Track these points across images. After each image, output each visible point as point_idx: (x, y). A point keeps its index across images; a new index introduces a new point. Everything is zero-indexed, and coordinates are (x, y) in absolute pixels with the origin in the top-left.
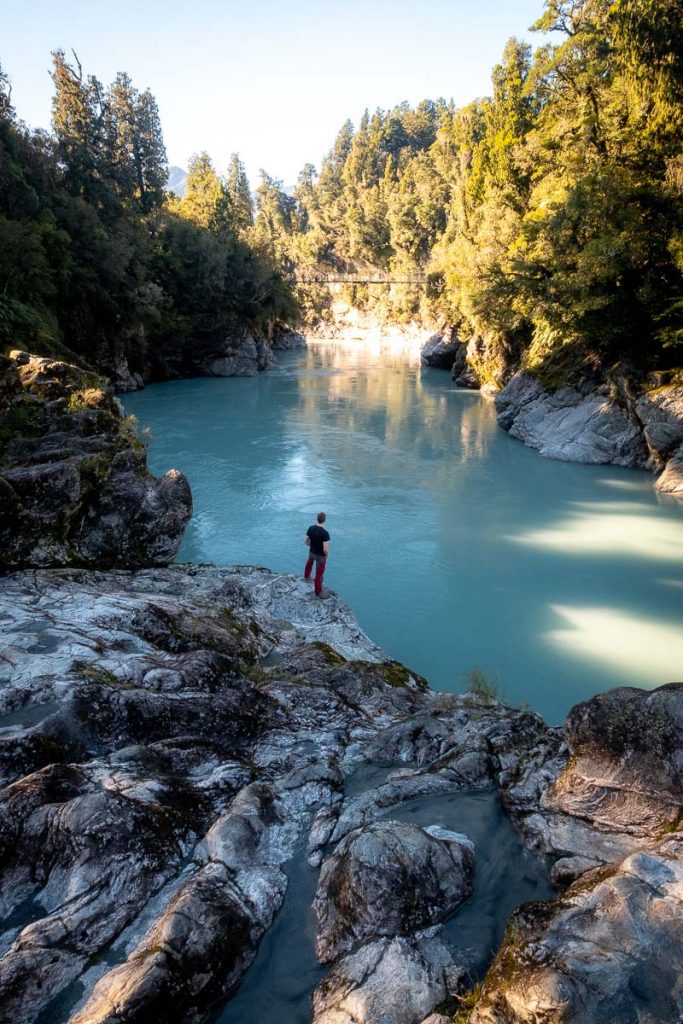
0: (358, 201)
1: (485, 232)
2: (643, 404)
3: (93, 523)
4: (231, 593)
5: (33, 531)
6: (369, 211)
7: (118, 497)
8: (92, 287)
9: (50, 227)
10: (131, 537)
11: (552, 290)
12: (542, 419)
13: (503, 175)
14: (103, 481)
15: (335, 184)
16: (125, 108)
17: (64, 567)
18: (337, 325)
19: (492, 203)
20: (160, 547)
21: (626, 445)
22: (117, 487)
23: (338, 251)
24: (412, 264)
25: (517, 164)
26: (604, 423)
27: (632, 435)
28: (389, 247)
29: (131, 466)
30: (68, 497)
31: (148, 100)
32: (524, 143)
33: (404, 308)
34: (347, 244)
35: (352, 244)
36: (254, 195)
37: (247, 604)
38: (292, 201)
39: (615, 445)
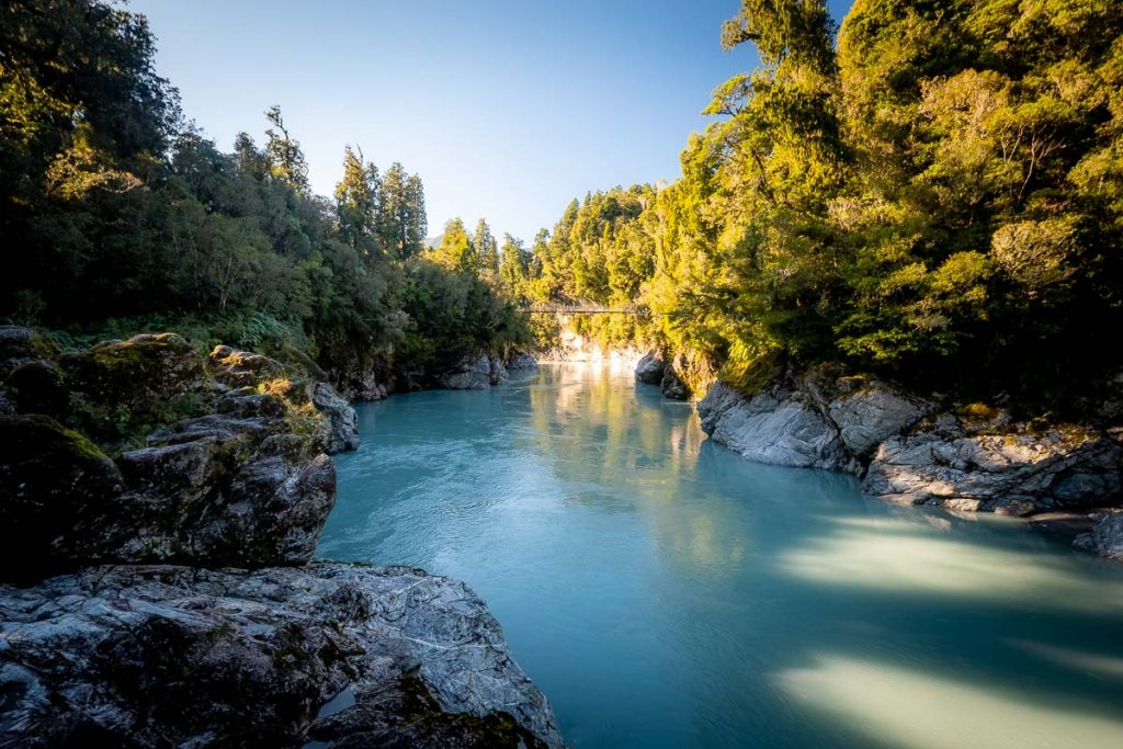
0: (582, 255)
1: (682, 269)
2: (836, 408)
3: (217, 512)
4: (344, 601)
5: (134, 519)
6: (591, 261)
7: (254, 482)
8: (348, 312)
9: (316, 265)
10: (257, 529)
11: (739, 309)
12: (742, 424)
13: (693, 226)
14: (243, 466)
15: (564, 243)
16: (397, 186)
17: (161, 562)
18: (565, 349)
19: (686, 247)
20: (292, 542)
21: (825, 448)
22: (255, 472)
23: (567, 292)
24: (628, 300)
25: (704, 218)
26: (802, 428)
27: (830, 439)
28: (608, 288)
29: (281, 450)
30: (188, 481)
31: (416, 182)
32: (709, 203)
33: (622, 335)
34: (573, 287)
35: (577, 286)
36: (500, 251)
37: (361, 615)
38: (530, 255)
39: (815, 448)
